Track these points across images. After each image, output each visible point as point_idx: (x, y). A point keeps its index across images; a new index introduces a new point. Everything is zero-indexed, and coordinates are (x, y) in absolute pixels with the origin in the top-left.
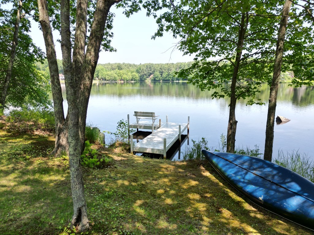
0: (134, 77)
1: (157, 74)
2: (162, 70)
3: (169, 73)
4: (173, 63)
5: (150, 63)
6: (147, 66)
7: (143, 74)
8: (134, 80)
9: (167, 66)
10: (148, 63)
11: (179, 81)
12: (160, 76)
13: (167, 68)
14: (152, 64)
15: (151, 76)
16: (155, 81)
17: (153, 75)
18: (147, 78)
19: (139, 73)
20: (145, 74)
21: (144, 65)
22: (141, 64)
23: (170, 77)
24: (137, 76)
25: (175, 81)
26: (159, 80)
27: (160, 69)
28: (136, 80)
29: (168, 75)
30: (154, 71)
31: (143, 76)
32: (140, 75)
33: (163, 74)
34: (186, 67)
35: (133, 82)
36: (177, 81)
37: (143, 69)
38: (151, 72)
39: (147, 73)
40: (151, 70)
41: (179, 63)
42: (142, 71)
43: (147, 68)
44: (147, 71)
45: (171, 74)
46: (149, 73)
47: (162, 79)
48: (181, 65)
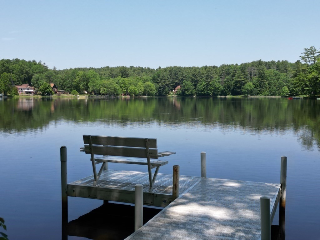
0: (148, 90)
1: (188, 83)
2: (196, 78)
3: (209, 83)
4: (216, 65)
5: (176, 66)
6: (170, 71)
7: (163, 84)
8: (148, 95)
9: (204, 72)
11: (226, 95)
12: (193, 87)
13: (205, 75)
14: (180, 68)
15: (177, 89)
16: (183, 96)
17: (181, 87)
18: (170, 91)
19: (158, 83)
20: (167, 85)
21: (165, 70)
22: (160, 68)
23: (210, 90)
24: (153, 87)
25: (219, 97)
26: (192, 95)
27: (193, 75)
28: (151, 94)
29: (208, 85)
30: (183, 80)
31: (164, 87)
32: (158, 86)
33: (198, 84)
34: (237, 72)
35: (146, 97)
36: (223, 97)
37: (163, 77)
38: (177, 81)
39: (171, 83)
40: (177, 77)
41: (225, 66)
42: (162, 79)
43: (170, 75)
44: (170, 80)
45: (211, 84)
46: (174, 82)
47: (197, 94)
48: (229, 70)
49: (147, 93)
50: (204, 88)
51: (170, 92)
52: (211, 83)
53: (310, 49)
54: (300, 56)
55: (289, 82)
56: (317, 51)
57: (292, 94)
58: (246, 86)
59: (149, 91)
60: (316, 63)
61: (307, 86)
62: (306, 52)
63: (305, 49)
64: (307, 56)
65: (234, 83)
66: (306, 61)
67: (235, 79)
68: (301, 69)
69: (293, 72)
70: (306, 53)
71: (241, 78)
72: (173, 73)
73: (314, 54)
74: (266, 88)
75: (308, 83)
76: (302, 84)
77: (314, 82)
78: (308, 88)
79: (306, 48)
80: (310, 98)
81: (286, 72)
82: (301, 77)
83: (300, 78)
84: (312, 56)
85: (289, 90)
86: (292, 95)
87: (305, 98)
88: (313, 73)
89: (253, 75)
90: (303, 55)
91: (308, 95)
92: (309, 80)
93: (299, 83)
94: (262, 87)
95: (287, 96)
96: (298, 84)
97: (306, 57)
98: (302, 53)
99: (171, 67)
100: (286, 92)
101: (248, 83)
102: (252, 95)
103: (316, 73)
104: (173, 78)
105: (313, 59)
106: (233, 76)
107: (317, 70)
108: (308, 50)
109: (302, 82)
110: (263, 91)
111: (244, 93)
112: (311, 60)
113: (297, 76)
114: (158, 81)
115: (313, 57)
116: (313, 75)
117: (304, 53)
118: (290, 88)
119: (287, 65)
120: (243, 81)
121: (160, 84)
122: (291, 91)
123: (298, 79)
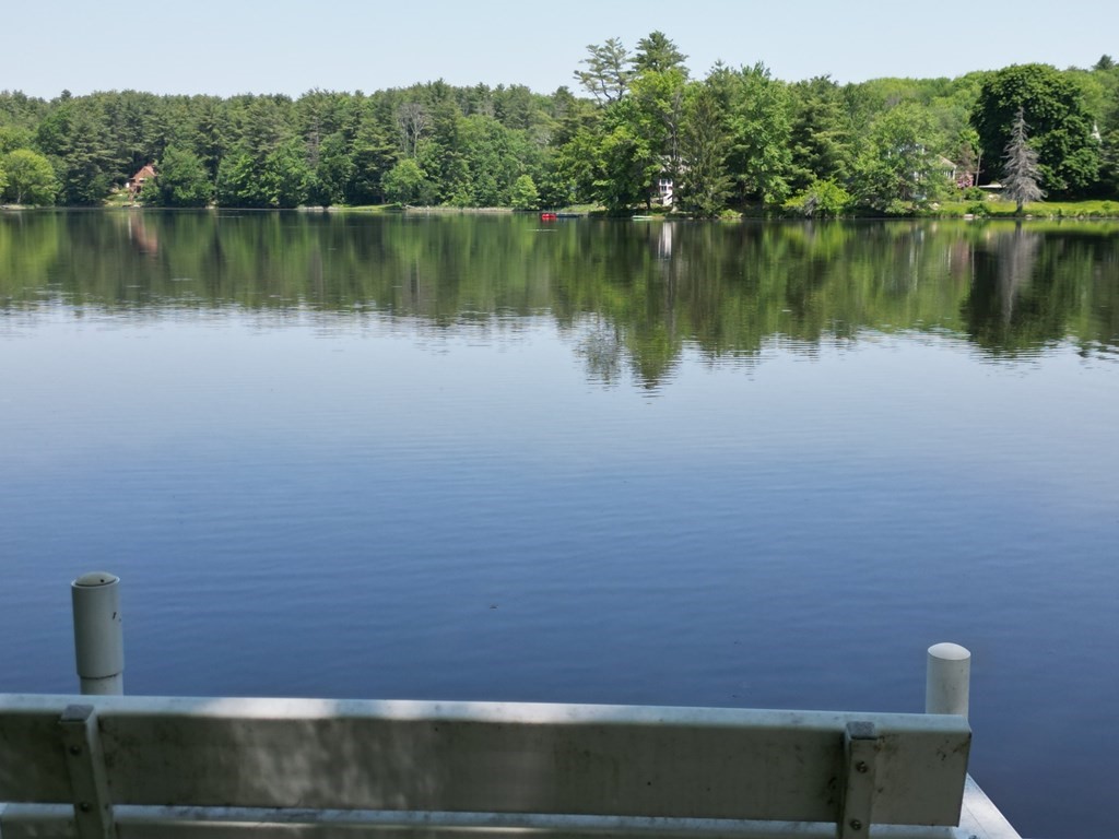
0: (24, 181)
1: (185, 158)
2: (214, 137)
3: (263, 158)
4: (285, 93)
5: (132, 92)
6: (110, 109)
7: (86, 157)
8: (28, 200)
9: (243, 115)
10: (120, 91)
11: (326, 205)
12: (205, 172)
13: (247, 128)
14: (146, 99)
15: (139, 177)
16: (167, 204)
17: (155, 169)
18: (112, 185)
19: (61, 154)
20: (99, 161)
21: (88, 103)
22: (66, 95)
23: (271, 184)
24: (45, 168)
25: (302, 209)
26: (201, 202)
27: (202, 128)
28: (37, 196)
29: (259, 167)
30: (162, 143)
31: (88, 170)
32: (64, 166)
33: (223, 163)
34: (364, 121)
35: (16, 208)
36: (318, 209)
37: (82, 130)
38: (139, 147)
39: (116, 157)
40: (139, 134)
41: (320, 97)
42: (76, 139)
43: (109, 124)
44: (112, 144)
45: (272, 163)
46: (130, 154)
47: (219, 197)
48: (332, 111)
49: (21, 194)
50: (248, 177)
51: (115, 190)
52: (270, 158)
53: (607, 47)
54: (576, 72)
55: (538, 161)
56: (628, 57)
57: (549, 200)
58: (396, 173)
59: (27, 186)
60: (627, 97)
61: (600, 176)
62: (592, 58)
63: (591, 47)
64: (599, 70)
65: (355, 160)
66: (593, 88)
67: (360, 145)
68: (578, 118)
69: (554, 127)
70: (594, 61)
71: (377, 143)
72: (120, 117)
73: (617, 66)
74: (463, 179)
75: (603, 165)
76: (584, 166)
77: (623, 161)
78: (603, 183)
79: (594, 45)
80: (609, 216)
81: (527, 127)
82: (583, 144)
83: (578, 146)
84: (612, 73)
85: (539, 189)
86: (547, 207)
87: (595, 216)
88: (621, 132)
89: (417, 133)
90: (586, 68)
91: (605, 204)
92: (605, 156)
93: (576, 164)
94: (450, 178)
95: (531, 210)
96: (572, 169)
97: (595, 73)
98: (581, 62)
99: (111, 94)
100: (529, 194)
101: (402, 163)
102: (417, 205)
103: (628, 130)
104: (123, 137)
105: (617, 81)
106: (349, 135)
107: (630, 120)
108: (601, 50)
109: (586, 162)
110: (455, 191)
111: (391, 197)
112: (608, 86)
113: (569, 141)
114: (63, 148)
115: (617, 74)
116: (619, 139)
117: (588, 61)
118: (541, 182)
119: (528, 101)
120: (386, 152)
121: (72, 157)
122: (543, 192)
123: (570, 150)
